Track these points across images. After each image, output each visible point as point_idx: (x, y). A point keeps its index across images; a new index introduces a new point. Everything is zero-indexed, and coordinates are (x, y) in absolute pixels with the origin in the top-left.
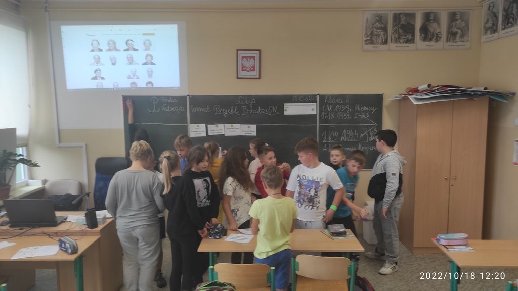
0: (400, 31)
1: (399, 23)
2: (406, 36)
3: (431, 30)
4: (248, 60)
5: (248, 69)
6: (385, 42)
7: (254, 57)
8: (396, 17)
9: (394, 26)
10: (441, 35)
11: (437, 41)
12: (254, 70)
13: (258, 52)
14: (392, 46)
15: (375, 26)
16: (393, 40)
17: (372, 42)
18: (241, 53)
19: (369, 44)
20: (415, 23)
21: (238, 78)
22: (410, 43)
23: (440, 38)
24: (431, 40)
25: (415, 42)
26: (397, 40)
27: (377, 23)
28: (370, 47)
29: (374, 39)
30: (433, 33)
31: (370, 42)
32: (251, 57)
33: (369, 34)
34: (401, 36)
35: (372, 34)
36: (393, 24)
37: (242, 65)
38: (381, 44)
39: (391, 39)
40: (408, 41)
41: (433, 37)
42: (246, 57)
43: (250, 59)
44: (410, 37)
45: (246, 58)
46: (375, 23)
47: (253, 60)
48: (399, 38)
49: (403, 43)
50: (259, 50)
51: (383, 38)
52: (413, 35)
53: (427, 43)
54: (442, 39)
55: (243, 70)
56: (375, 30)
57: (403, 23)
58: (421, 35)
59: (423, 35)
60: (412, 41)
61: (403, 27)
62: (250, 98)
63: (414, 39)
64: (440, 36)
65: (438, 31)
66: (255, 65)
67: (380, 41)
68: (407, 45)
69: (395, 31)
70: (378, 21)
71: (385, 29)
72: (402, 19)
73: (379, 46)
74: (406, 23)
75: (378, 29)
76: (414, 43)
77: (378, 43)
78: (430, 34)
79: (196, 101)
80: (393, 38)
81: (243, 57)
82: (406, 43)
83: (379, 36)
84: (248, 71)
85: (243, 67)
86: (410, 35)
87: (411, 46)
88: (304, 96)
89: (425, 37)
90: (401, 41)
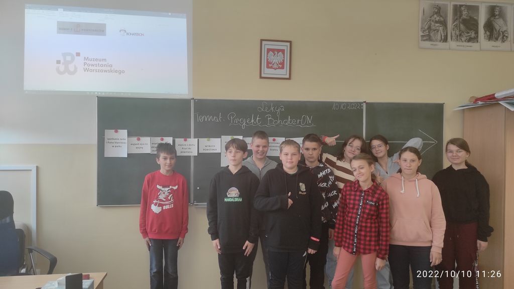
0: (462, 27)
1: (460, 17)
2: (468, 33)
3: (497, 27)
4: (275, 54)
5: (275, 66)
6: (444, 39)
7: (283, 51)
8: (457, 9)
9: (454, 21)
10: (508, 35)
11: (503, 41)
12: (283, 68)
13: (288, 44)
14: (453, 44)
15: (433, 18)
16: (454, 38)
17: (430, 38)
18: (267, 45)
19: (426, 40)
20: (478, 18)
21: (261, 77)
22: (474, 42)
23: (507, 37)
24: (497, 39)
25: (479, 40)
26: (459, 37)
27: (435, 16)
28: (427, 44)
29: (432, 35)
30: (499, 31)
31: (427, 38)
32: (279, 51)
33: (426, 28)
34: (463, 33)
35: (429, 28)
36: (453, 19)
37: (267, 60)
38: (440, 41)
39: (451, 36)
40: (470, 40)
41: (498, 37)
42: (273, 50)
43: (278, 53)
44: (473, 35)
45: (273, 52)
46: (433, 15)
47: (282, 55)
48: (460, 35)
49: (465, 41)
50: (290, 42)
51: (443, 35)
52: (477, 33)
53: (492, 43)
54: (509, 39)
55: (268, 67)
56: (433, 23)
57: (464, 17)
58: (485, 33)
59: (488, 33)
60: (475, 39)
61: (465, 22)
62: (277, 104)
63: (478, 36)
64: (506, 35)
65: (504, 29)
66: (284, 61)
67: (439, 38)
68: (470, 44)
69: (456, 26)
70: (436, 13)
71: (444, 24)
72: (464, 13)
73: (438, 43)
74: (468, 18)
75: (436, 22)
76: (478, 42)
77: (436, 40)
78: (495, 33)
79: (204, 107)
80: (453, 34)
81: (269, 50)
82: (469, 41)
83: (438, 31)
85: (268, 63)
86: (473, 33)
87: (475, 46)
88: (348, 104)
89: (490, 36)
90: (463, 39)
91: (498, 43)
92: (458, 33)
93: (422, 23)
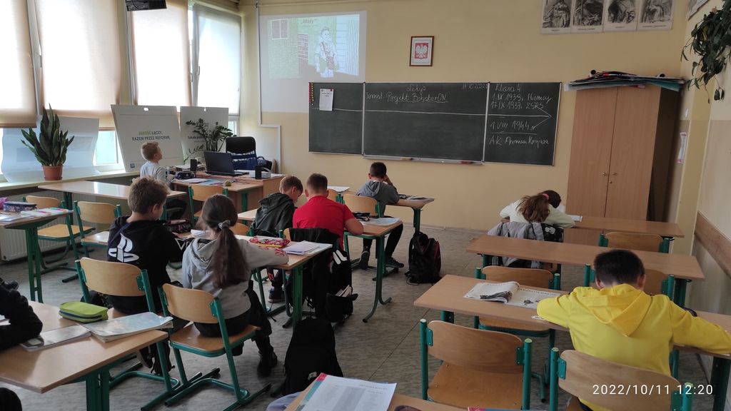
0: (585, 11)
1: (583, 3)
2: (592, 16)
3: (623, 9)
5: (422, 57)
6: (566, 24)
7: (427, 45)
9: (578, 6)
10: (635, 14)
11: (629, 21)
12: (426, 57)
15: (556, 6)
16: (575, 22)
17: (551, 25)
18: (416, 41)
19: (548, 27)
21: (410, 65)
22: (596, 25)
23: (633, 17)
24: (621, 20)
26: (581, 21)
28: (549, 30)
29: (553, 22)
30: (625, 12)
31: (549, 25)
32: (424, 44)
33: (548, 15)
34: (586, 16)
35: (552, 16)
36: (577, 4)
37: (415, 52)
38: (562, 27)
40: (593, 23)
41: (624, 18)
42: (419, 44)
43: (423, 46)
45: (420, 46)
47: (426, 48)
48: (583, 19)
49: (588, 25)
50: (433, 37)
51: (565, 21)
53: (616, 24)
54: (635, 19)
55: (416, 57)
56: (556, 11)
57: (588, 2)
58: (610, 15)
59: (612, 15)
60: (599, 22)
61: (589, 7)
62: (421, 85)
63: (601, 20)
64: (633, 15)
65: (631, 9)
66: (427, 52)
67: (561, 23)
68: (592, 27)
69: (579, 11)
70: (560, 1)
71: (567, 10)
73: (560, 28)
74: (592, 2)
76: (601, 24)
77: (558, 26)
78: (620, 14)
79: (371, 88)
80: (576, 19)
81: (417, 44)
82: (591, 25)
83: (560, 18)
84: (421, 58)
85: (416, 54)
86: (597, 16)
88: (475, 84)
89: (614, 17)
90: (585, 23)
91: (623, 24)
92: (580, 18)
93: (545, 12)
